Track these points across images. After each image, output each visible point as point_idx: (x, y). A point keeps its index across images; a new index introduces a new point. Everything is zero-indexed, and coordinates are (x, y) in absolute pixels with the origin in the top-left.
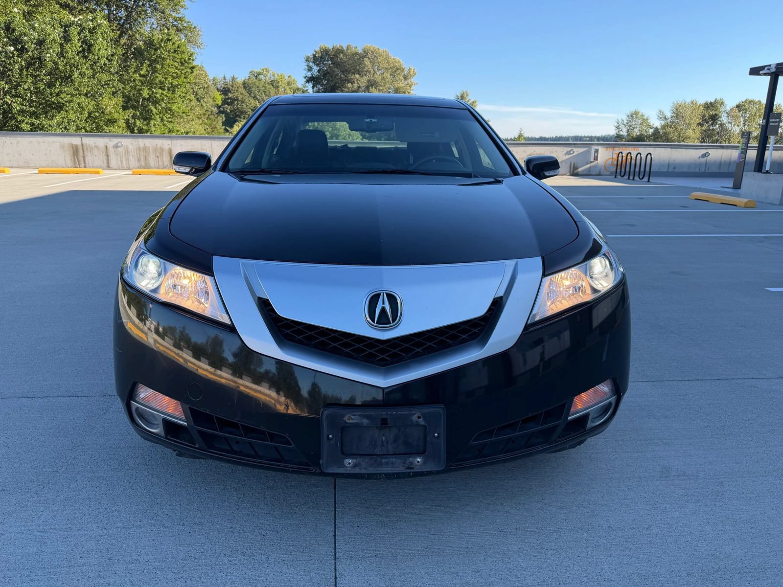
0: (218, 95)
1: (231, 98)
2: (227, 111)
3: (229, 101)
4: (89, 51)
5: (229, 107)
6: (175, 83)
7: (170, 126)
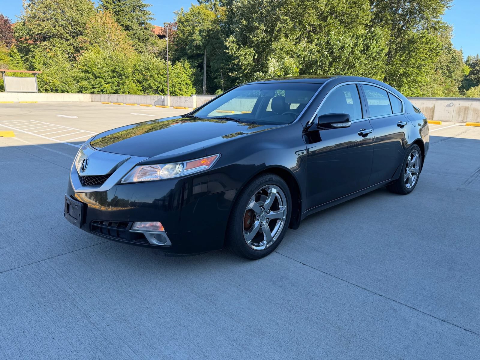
0: (468, 68)
1: (477, 70)
2: (471, 79)
3: (475, 72)
4: (367, 50)
5: (474, 76)
6: (423, 63)
7: (414, 90)
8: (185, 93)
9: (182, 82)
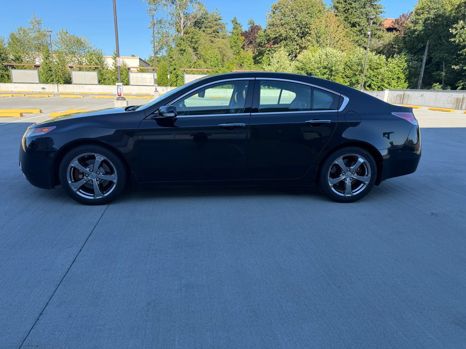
8: (394, 87)
9: (392, 76)
